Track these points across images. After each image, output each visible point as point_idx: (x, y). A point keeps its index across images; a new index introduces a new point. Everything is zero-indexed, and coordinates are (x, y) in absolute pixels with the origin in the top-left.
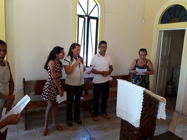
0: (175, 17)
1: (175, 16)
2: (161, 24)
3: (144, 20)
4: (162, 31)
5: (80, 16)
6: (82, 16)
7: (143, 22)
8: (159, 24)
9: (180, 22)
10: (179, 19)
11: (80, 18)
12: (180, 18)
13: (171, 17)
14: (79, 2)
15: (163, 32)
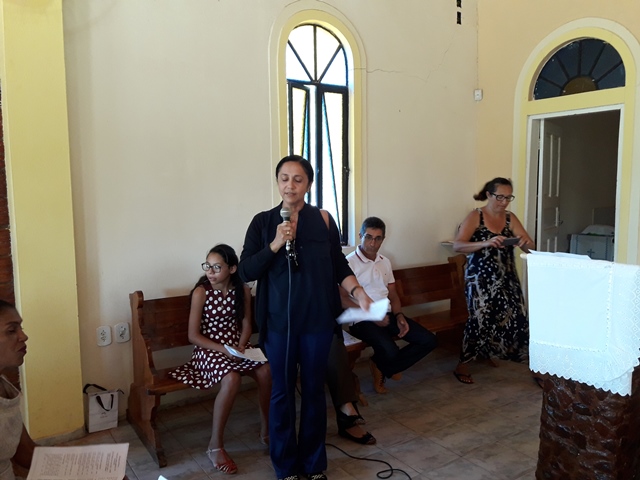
0: (579, 75)
1: (579, 72)
2: (537, 98)
3: (478, 93)
4: (540, 120)
5: (295, 84)
6: (299, 85)
7: (477, 97)
8: (530, 99)
9: (598, 89)
10: (596, 82)
11: (294, 90)
12: (597, 78)
13: (567, 75)
14: (289, 42)
15: (542, 123)
